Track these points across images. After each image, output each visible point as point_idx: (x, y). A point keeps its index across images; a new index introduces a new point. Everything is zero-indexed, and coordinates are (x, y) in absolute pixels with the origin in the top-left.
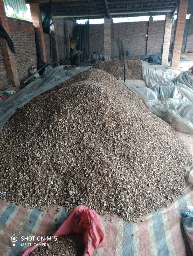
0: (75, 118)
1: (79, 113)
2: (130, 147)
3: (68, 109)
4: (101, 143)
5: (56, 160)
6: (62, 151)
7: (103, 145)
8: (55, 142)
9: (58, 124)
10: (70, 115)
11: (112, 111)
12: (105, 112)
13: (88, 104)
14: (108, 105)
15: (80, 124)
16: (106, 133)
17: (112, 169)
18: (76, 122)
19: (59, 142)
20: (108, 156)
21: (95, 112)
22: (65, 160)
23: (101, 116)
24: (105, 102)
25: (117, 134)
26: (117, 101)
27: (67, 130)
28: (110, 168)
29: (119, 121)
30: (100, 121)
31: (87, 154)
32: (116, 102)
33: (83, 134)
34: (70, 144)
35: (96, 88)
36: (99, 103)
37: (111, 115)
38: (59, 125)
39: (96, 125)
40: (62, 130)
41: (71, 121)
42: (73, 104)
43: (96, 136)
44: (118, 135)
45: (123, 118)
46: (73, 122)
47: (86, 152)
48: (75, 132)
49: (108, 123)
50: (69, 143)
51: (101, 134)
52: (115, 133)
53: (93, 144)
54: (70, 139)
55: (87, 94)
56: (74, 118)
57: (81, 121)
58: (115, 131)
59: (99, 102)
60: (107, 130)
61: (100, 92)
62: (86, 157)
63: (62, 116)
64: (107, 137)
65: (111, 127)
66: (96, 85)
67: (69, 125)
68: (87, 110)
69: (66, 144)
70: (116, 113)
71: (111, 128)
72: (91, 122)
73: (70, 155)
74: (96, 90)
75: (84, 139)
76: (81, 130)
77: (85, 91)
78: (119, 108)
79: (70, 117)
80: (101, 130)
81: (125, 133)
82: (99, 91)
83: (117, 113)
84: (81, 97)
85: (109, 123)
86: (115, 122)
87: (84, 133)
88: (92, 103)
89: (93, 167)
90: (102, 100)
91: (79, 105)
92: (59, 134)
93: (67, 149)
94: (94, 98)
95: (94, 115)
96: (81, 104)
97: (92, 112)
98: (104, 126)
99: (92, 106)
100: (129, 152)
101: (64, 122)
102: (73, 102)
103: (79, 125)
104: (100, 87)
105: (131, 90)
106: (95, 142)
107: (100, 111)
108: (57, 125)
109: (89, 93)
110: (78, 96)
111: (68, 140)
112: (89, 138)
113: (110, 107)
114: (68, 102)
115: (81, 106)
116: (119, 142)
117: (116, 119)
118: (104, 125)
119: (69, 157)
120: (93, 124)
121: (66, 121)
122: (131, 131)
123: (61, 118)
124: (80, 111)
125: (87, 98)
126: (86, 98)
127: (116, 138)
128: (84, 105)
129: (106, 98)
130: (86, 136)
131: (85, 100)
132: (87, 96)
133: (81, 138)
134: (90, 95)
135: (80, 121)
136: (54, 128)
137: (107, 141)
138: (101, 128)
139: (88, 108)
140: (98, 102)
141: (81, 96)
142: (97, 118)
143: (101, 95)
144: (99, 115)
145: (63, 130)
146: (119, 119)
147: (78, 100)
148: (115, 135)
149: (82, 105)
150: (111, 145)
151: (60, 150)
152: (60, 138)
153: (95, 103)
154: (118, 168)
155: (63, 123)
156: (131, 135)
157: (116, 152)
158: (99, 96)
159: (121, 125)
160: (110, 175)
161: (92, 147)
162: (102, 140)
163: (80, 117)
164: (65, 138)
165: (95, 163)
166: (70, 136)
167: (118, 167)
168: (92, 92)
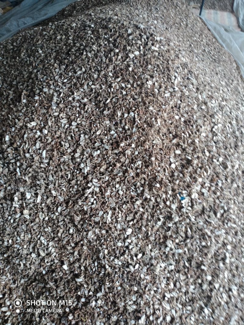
0: (70, 125)
1: (82, 112)
2: (209, 237)
3: (55, 94)
4: (132, 215)
5: (10, 241)
6: (28, 217)
7: (135, 221)
8: (12, 186)
9: (26, 136)
10: (56, 114)
11: (177, 117)
12: (156, 118)
13: (110, 87)
14: (167, 95)
15: (80, 148)
16: (151, 187)
17: (152, 303)
18: (72, 137)
19: (22, 190)
20: (146, 258)
21: (126, 115)
22: (32, 245)
23: (143, 130)
24: (160, 87)
25: (180, 193)
26: (194, 81)
27: (46, 157)
28: (146, 296)
29: (189, 150)
30: (137, 146)
31: (90, 242)
32: (191, 87)
33: (85, 178)
34: (48, 201)
35: (140, 35)
36: (141, 86)
37: (172, 129)
38: (27, 138)
39: (124, 155)
40: (32, 156)
41: (58, 134)
42: (70, 79)
43: (121, 193)
44: (183, 198)
45: (203, 140)
46: (63, 135)
47: (87, 234)
48: (66, 168)
49: (159, 157)
50: (48, 198)
51: (135, 186)
52: (173, 190)
53: (110, 213)
54: (51, 186)
55: (112, 54)
56: (67, 126)
57: (87, 137)
58: (175, 184)
59: (143, 84)
60: (155, 178)
61: (150, 49)
62: (85, 248)
63: (36, 111)
64: (150, 200)
65: (164, 170)
66: (142, 27)
67: (53, 143)
68: (105, 105)
69: (39, 200)
70: (185, 122)
71: (167, 174)
72: (112, 144)
73: (45, 232)
74: (139, 42)
75: (86, 195)
76: (82, 165)
77: (109, 42)
78: (195, 107)
79: (57, 119)
80: (137, 175)
81: (204, 190)
82: (147, 48)
83: (190, 122)
84: (93, 60)
85: (163, 154)
86: (178, 152)
87: (90, 177)
88: (123, 85)
89: (102, 282)
90: (152, 77)
91: (85, 87)
92: (24, 167)
93: (41, 213)
94: (130, 69)
95: (124, 123)
96: (91, 83)
97: (119, 114)
98: (147, 164)
99: (122, 93)
100: (206, 254)
101: (39, 133)
102: (70, 74)
103: (78, 150)
104: (151, 35)
105: (215, 37)
106: (115, 209)
107: (141, 113)
108: (23, 137)
109: (117, 51)
110: (87, 55)
111: (46, 188)
112: (102, 194)
113: (171, 103)
114: (57, 70)
115: (92, 90)
116: (181, 218)
117: (184, 143)
118: (145, 162)
119: (42, 238)
120: (116, 151)
121: (46, 132)
122: (220, 185)
123: (33, 120)
124: (85, 105)
125: (111, 68)
126: (108, 66)
127: (174, 207)
128: (98, 86)
129: (166, 72)
130: (94, 185)
131: (103, 73)
132: (111, 60)
133: (80, 189)
134: (120, 57)
135: (82, 136)
136: (15, 146)
137: (150, 210)
138: (137, 169)
139: (108, 101)
140: (139, 83)
141: (96, 56)
142: (131, 136)
143: (153, 60)
144: (137, 126)
145: (36, 158)
146: (192, 143)
147: (84, 69)
148: (174, 196)
149: (93, 87)
150: (160, 223)
151: (22, 213)
152: (27, 179)
153: (132, 86)
154: (166, 299)
155: (37, 136)
156: (218, 198)
157: (168, 249)
158: (147, 62)
159: (195, 165)
160: (143, 318)
161: (106, 223)
162: (136, 206)
163: (83, 123)
164: (38, 182)
165: (107, 272)
166: (51, 178)
167: (168, 295)
168: (128, 48)
